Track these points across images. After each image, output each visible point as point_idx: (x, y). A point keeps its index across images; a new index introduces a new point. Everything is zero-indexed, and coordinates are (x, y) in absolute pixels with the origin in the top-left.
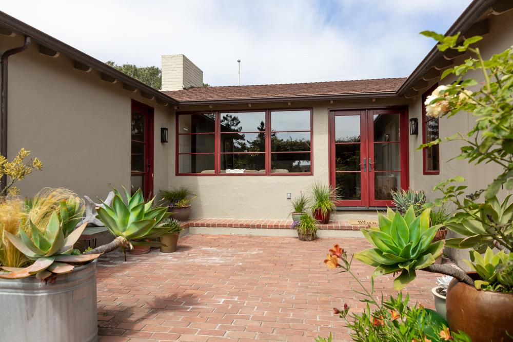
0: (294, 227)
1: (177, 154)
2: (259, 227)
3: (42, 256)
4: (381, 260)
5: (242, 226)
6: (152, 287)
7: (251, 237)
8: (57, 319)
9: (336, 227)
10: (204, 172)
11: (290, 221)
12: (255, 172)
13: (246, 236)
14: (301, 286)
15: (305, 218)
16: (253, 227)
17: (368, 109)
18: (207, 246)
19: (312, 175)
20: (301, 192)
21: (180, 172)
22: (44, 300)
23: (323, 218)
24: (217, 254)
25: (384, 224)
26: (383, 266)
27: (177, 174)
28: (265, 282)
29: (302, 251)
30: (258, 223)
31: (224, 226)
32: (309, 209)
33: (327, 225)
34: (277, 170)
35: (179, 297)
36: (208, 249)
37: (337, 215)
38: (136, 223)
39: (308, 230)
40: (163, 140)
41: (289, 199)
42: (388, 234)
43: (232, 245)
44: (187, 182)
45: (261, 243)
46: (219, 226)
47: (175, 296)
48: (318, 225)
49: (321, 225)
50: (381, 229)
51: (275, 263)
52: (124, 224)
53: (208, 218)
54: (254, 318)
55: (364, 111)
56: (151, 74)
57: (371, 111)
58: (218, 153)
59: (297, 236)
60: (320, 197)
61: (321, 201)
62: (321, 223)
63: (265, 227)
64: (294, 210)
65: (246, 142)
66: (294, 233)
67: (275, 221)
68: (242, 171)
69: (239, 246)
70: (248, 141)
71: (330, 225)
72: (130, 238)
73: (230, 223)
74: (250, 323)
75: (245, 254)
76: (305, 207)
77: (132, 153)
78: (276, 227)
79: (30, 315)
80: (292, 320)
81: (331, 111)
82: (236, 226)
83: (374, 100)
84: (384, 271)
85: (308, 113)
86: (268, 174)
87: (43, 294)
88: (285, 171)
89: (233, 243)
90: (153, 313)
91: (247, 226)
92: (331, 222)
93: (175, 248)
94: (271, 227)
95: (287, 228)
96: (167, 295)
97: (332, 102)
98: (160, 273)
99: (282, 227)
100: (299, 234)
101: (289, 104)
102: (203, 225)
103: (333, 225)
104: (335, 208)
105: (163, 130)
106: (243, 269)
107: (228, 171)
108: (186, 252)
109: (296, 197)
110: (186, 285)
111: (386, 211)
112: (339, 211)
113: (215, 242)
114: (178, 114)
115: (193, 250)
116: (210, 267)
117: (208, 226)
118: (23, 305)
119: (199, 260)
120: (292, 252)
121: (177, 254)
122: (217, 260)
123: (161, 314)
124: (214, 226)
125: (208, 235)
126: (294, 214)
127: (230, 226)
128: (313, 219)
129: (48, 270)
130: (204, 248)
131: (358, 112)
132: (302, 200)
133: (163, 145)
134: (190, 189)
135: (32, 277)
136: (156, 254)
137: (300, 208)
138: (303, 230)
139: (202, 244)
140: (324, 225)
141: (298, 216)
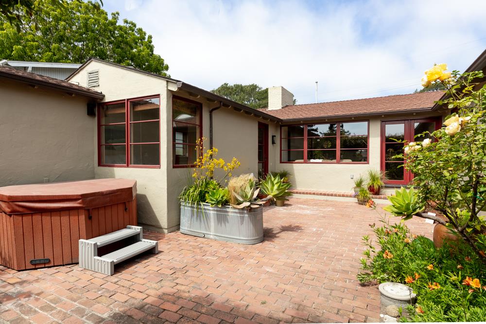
0: (355, 196)
1: (281, 150)
2: (332, 195)
3: (246, 201)
4: (396, 210)
5: (321, 194)
6: (278, 222)
7: (327, 201)
8: (252, 226)
9: (384, 197)
10: (297, 161)
11: (353, 192)
12: (329, 161)
13: (324, 200)
14: (358, 227)
15: (363, 190)
16: (328, 195)
17: (410, 120)
18: (301, 204)
19: (368, 163)
20: (360, 174)
21: (282, 161)
22: (247, 218)
23: (376, 191)
24: (308, 209)
25: (398, 194)
26: (396, 213)
27: (281, 162)
28: (336, 223)
29: (360, 210)
30: (331, 193)
31: (310, 194)
32: (365, 185)
33: (378, 196)
34: (344, 160)
35: (293, 226)
36: (302, 206)
37: (385, 190)
38: (278, 189)
39: (364, 198)
40: (273, 143)
41: (352, 178)
42: (400, 199)
43: (316, 205)
44: (286, 167)
45: (334, 205)
46: (307, 193)
47: (291, 226)
48: (371, 196)
49: (374, 196)
50: (396, 196)
51: (342, 215)
52: (272, 190)
53: (299, 188)
54: (332, 237)
55: (407, 121)
56: (252, 90)
57: (413, 121)
58: (306, 150)
59: (357, 202)
60: (373, 178)
61: (374, 180)
62: (373, 194)
63: (336, 195)
64: (355, 186)
65: (318, 133)
66: (356, 200)
67: (342, 192)
68: (321, 161)
69: (320, 206)
70: (320, 133)
71: (380, 196)
72: (275, 196)
73: (313, 192)
74: (330, 239)
75: (324, 210)
76: (363, 184)
77: (259, 149)
78: (343, 196)
79: (242, 223)
80: (352, 240)
81: (382, 122)
82: (317, 194)
83: (415, 114)
84: (396, 215)
85: (366, 123)
86: (338, 163)
87: (246, 215)
88: (350, 161)
89: (316, 204)
90: (282, 231)
91: (325, 195)
92: (381, 194)
93: (284, 205)
94: (339, 196)
95: (351, 196)
96: (287, 225)
97: (383, 116)
98: (280, 216)
99: (347, 196)
100: (358, 200)
101: (353, 118)
102: (297, 193)
103: (382, 196)
104: (383, 185)
105: (273, 137)
106: (324, 217)
107: (312, 161)
108: (290, 207)
109: (357, 178)
110: (295, 222)
111: (400, 188)
112: (386, 187)
113: (305, 202)
114: (281, 126)
115: (293, 206)
116: (305, 215)
117: (300, 193)
118: (239, 219)
119: (298, 211)
120: (353, 211)
121: (285, 207)
122: (308, 212)
123: (286, 232)
124: (303, 193)
125: (300, 199)
126: (355, 188)
127: (314, 194)
128: (368, 191)
129: (249, 206)
130: (299, 206)
131: (403, 122)
132: (361, 180)
133: (273, 145)
134: (289, 172)
135: (243, 209)
136: (273, 207)
137: (359, 184)
138: (361, 198)
139: (298, 203)
140: (376, 196)
141: (358, 189)
